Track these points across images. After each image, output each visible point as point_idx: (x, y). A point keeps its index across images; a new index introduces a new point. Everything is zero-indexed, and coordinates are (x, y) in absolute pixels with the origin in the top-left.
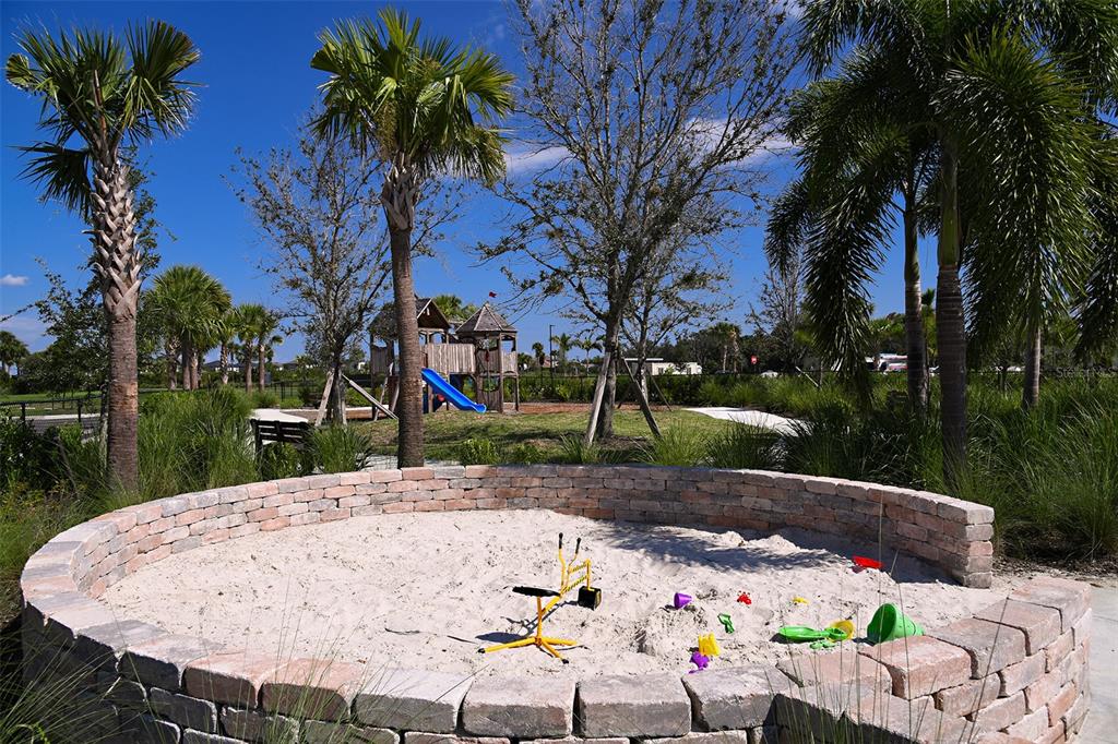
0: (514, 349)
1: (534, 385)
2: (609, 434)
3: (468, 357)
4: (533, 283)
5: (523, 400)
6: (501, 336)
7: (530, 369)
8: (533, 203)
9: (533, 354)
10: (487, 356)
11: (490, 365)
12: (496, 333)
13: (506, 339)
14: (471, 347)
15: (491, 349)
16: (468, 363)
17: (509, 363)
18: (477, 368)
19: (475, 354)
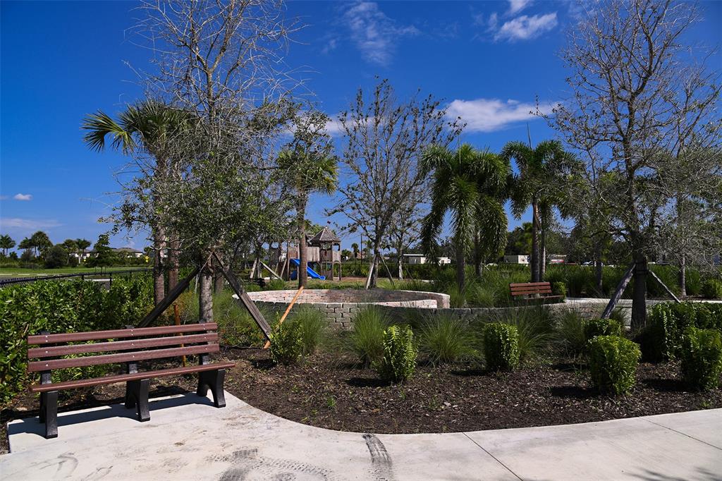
0: (339, 250)
1: (350, 269)
2: (375, 286)
3: (316, 253)
4: (345, 228)
5: (343, 276)
6: (333, 243)
7: (350, 260)
8: (347, 192)
9: (352, 250)
10: (326, 253)
11: (327, 258)
12: (331, 242)
13: (335, 244)
14: (318, 248)
15: (328, 250)
16: (316, 256)
17: (336, 256)
18: (321, 259)
19: (320, 252)
